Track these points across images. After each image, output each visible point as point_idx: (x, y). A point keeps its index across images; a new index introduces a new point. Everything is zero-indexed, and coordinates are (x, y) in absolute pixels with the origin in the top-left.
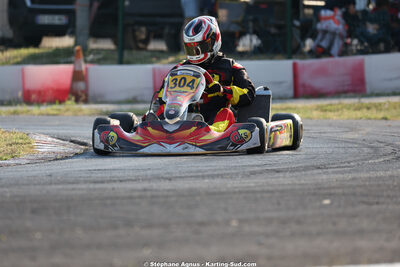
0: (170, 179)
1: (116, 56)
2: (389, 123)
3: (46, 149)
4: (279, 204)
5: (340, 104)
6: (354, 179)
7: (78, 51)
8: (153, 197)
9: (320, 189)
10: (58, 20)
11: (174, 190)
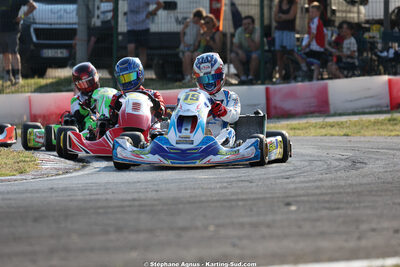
2: (350, 139)
3: (49, 166)
4: (251, 210)
5: (307, 122)
11: (160, 200)
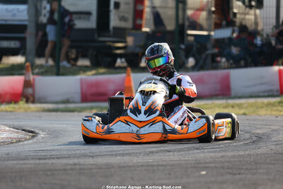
0: (93, 157)
1: (55, 70)
2: (247, 117)
3: (5, 135)
4: (170, 174)
5: (213, 103)
6: (222, 157)
7: (28, 66)
8: (80, 169)
9: (198, 163)
10: (13, 44)
11: (95, 164)
